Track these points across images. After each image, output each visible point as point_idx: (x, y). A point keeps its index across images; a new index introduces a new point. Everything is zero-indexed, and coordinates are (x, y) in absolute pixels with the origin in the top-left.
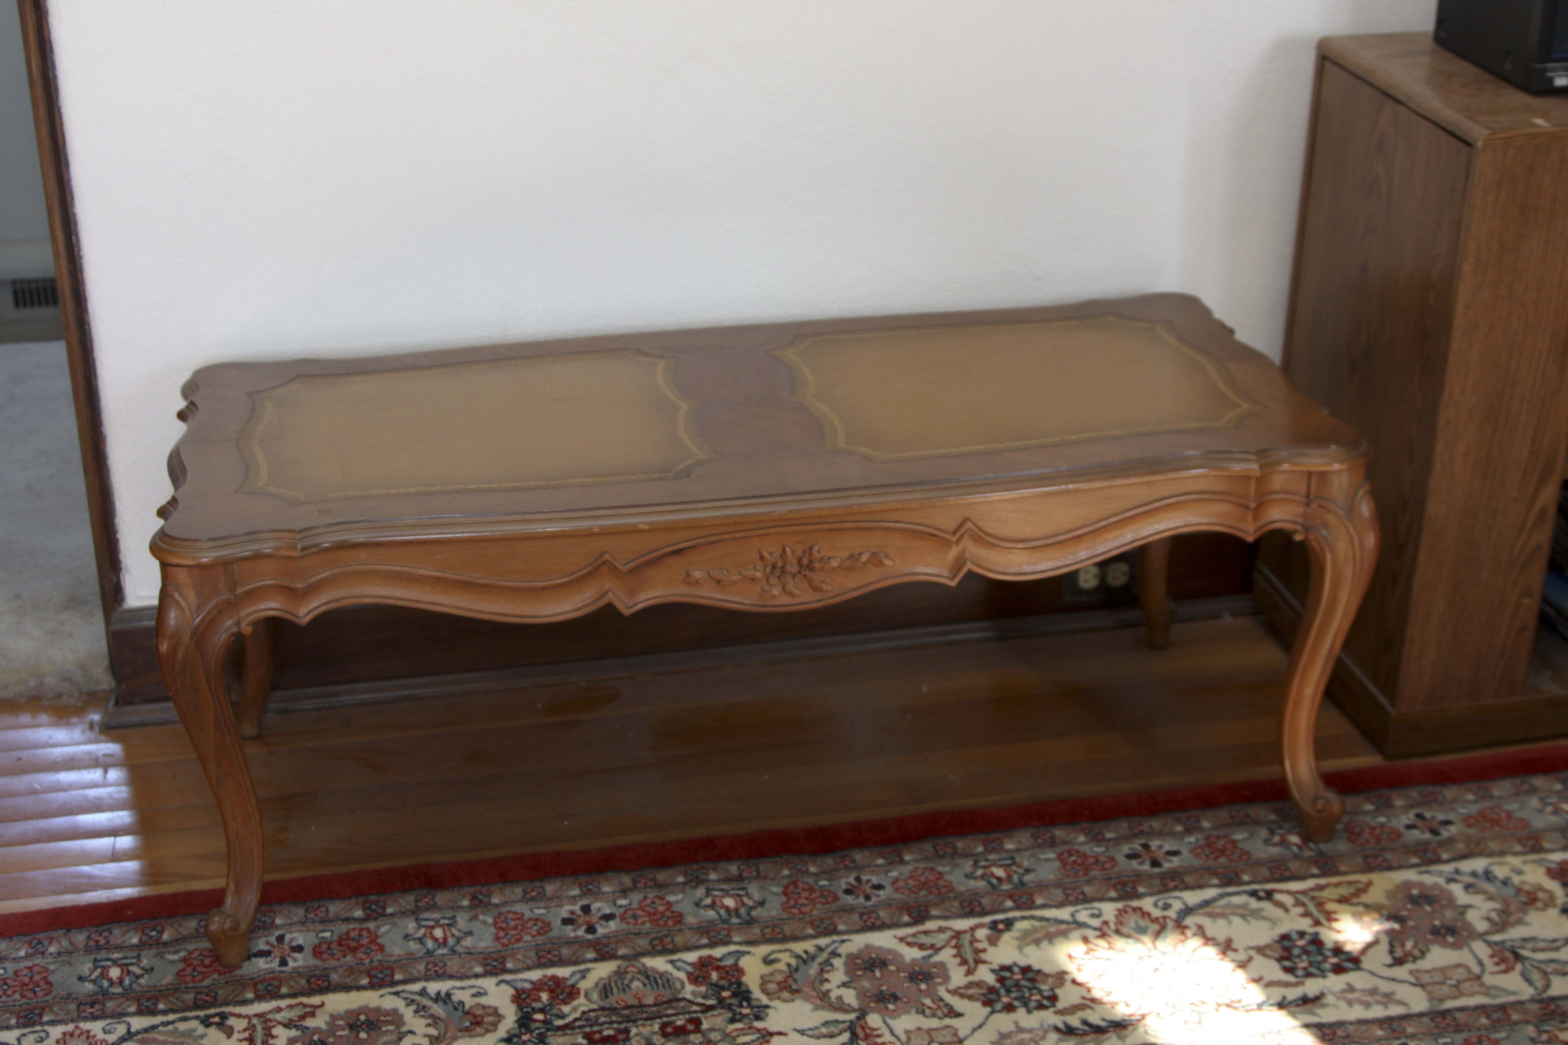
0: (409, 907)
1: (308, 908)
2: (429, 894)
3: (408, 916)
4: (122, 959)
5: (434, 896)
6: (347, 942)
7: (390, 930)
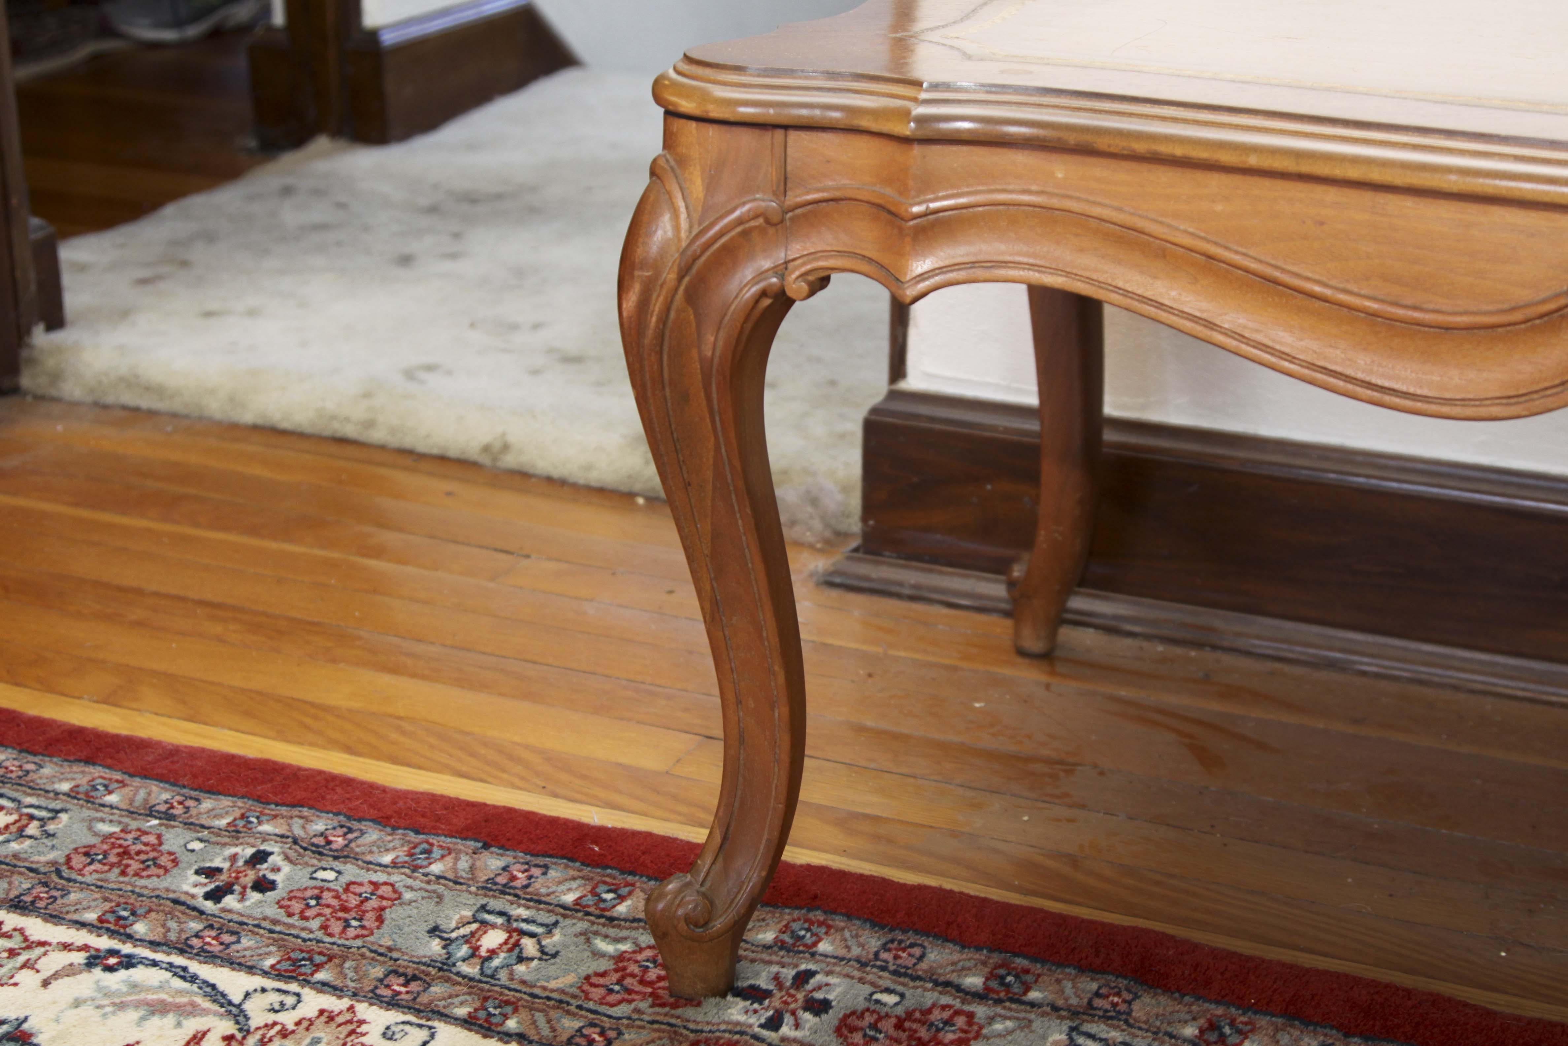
0: (1074, 1001)
1: (892, 941)
2: (1128, 990)
3: (1062, 1018)
4: (525, 921)
5: (1136, 997)
6: (915, 1026)
7: (1010, 1032)
